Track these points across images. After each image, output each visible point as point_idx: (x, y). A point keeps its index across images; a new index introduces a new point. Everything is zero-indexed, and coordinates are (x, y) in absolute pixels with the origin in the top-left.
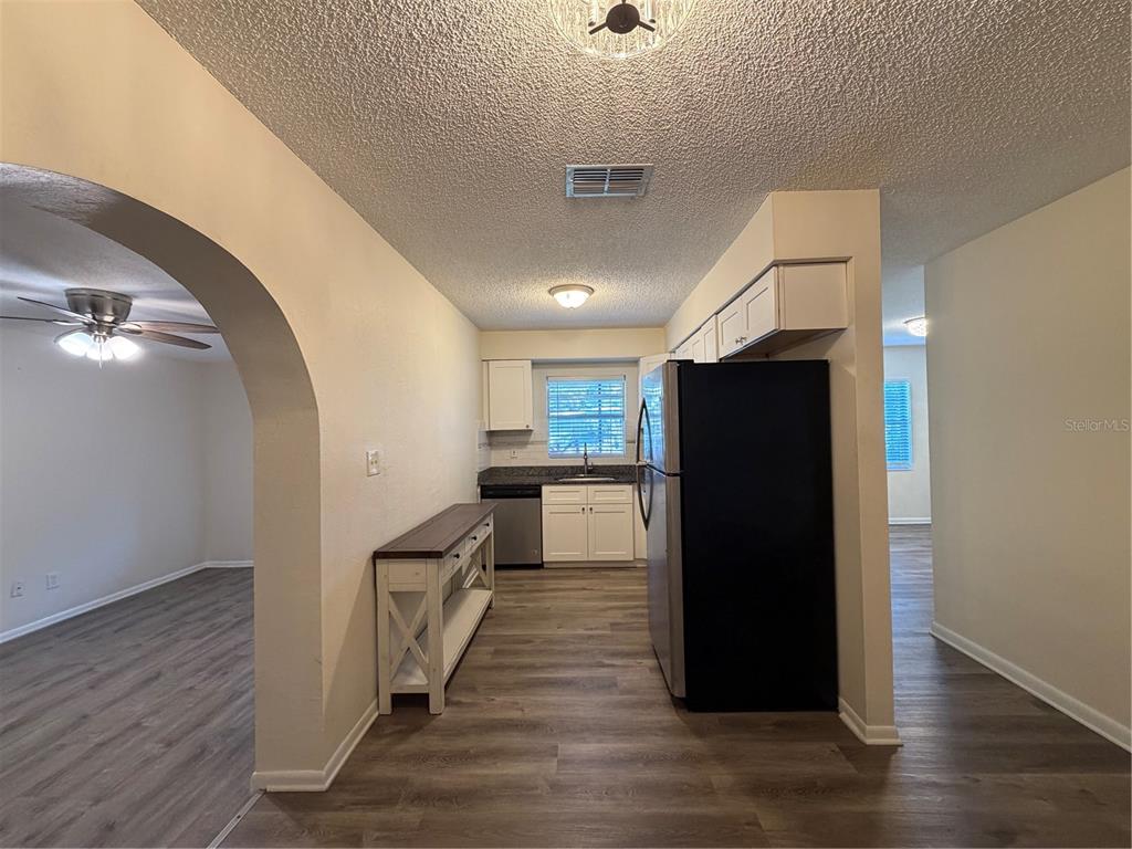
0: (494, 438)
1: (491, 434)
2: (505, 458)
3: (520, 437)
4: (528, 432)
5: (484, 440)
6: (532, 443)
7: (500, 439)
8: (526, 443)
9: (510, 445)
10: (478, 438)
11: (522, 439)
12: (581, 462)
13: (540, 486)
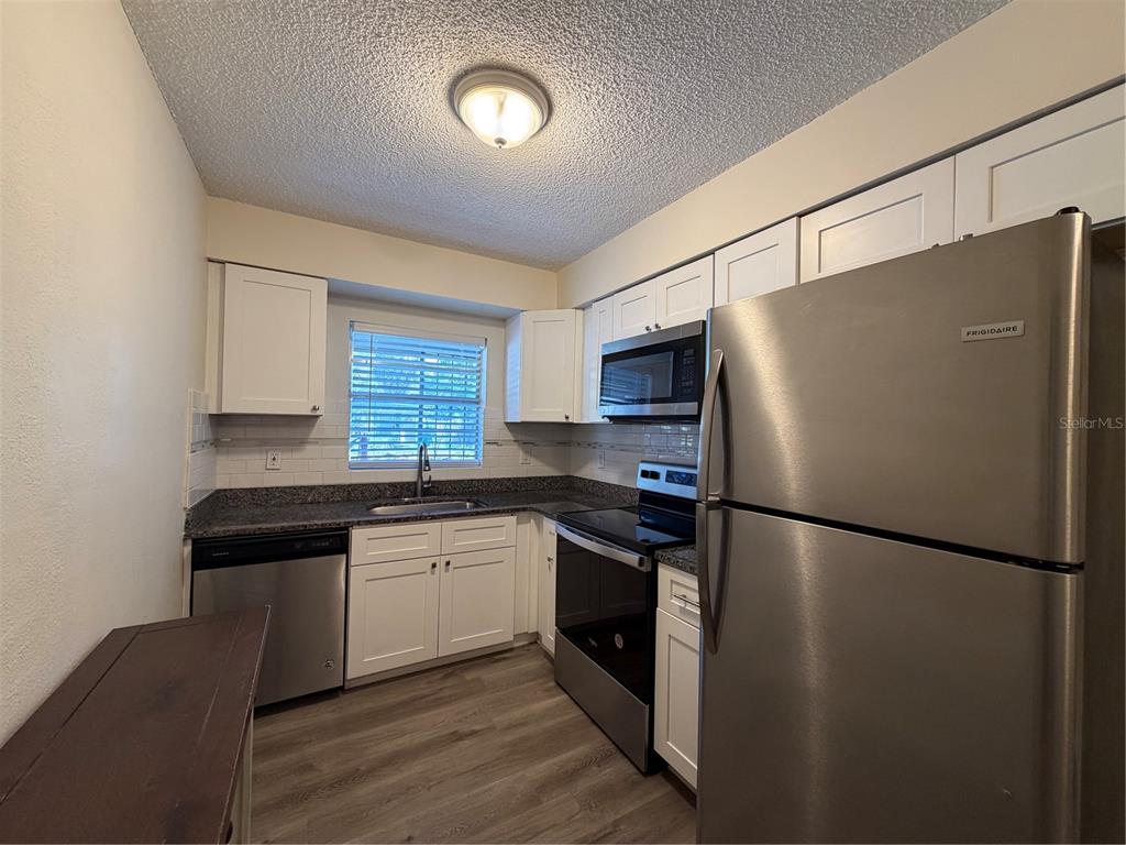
0: (225, 429)
1: (220, 421)
2: (247, 471)
3: (290, 428)
4: (309, 420)
5: (205, 432)
6: (316, 442)
7: (239, 433)
8: (303, 442)
9: (264, 444)
10: (190, 431)
11: (296, 433)
12: (409, 476)
13: (347, 528)
